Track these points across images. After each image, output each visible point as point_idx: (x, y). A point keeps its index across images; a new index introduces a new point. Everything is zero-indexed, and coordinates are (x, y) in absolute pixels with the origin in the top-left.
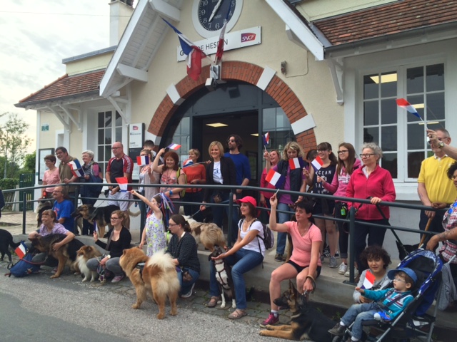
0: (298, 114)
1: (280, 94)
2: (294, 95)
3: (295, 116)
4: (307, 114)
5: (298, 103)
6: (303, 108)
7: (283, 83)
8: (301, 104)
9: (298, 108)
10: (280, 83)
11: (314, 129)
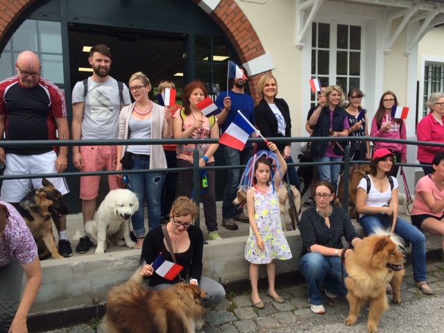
0: (254, 50)
1: (234, 21)
2: (250, 26)
3: (252, 52)
4: (264, 53)
5: (255, 37)
6: (260, 44)
7: (237, 7)
8: (257, 38)
9: (255, 44)
10: (233, 6)
11: (272, 71)
